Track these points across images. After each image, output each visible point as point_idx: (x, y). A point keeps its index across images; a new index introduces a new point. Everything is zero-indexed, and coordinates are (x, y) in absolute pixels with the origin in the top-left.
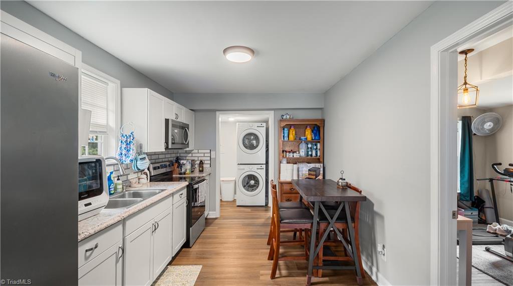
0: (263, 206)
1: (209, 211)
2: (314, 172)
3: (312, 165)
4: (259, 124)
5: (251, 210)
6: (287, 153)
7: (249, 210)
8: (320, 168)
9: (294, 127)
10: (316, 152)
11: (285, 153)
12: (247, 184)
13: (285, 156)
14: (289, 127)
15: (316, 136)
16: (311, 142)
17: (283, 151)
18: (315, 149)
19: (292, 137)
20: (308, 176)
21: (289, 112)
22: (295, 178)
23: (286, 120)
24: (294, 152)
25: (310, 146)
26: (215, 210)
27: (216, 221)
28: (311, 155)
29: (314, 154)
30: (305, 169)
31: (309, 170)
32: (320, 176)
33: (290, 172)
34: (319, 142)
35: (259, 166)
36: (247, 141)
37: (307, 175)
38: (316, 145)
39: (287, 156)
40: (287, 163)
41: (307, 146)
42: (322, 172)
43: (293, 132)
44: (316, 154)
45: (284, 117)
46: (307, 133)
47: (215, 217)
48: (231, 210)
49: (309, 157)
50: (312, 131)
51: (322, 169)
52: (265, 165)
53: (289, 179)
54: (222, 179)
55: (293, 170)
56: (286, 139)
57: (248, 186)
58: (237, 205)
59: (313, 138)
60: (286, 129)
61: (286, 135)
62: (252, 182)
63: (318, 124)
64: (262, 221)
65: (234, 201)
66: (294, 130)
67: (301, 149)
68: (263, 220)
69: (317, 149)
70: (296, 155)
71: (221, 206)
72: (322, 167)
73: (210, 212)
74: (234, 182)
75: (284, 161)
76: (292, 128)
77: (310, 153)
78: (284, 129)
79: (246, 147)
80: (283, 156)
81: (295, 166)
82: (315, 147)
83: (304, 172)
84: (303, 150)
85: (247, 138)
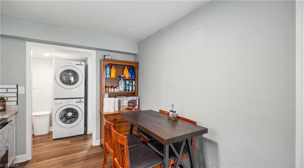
0: (82, 135)
1: (16, 155)
2: (132, 104)
3: (130, 98)
4: (78, 63)
5: (71, 142)
6: (110, 89)
7: (68, 142)
8: (136, 100)
9: (115, 67)
10: (132, 87)
11: (107, 88)
12: (64, 116)
13: (107, 91)
14: (111, 66)
15: (132, 75)
16: (128, 80)
17: (106, 87)
18: (131, 85)
19: (113, 75)
20: (127, 108)
21: (110, 53)
22: (117, 109)
23: (108, 60)
24: (114, 88)
25: (127, 83)
26: (24, 153)
27: (27, 166)
28: (129, 90)
29: (131, 89)
30: (125, 101)
31: (128, 102)
32: (136, 107)
33: (112, 105)
34: (135, 80)
35: (78, 100)
36: (64, 77)
37: (127, 106)
38: (132, 82)
39: (110, 91)
40: (109, 97)
41: (125, 83)
42: (137, 103)
43: (114, 71)
44: (132, 89)
45: (107, 57)
46: (125, 72)
47: (25, 161)
48: (46, 145)
49: (127, 91)
50: (129, 72)
51: (137, 101)
52: (84, 99)
53: (112, 111)
54: (34, 114)
55: (115, 103)
56: (108, 76)
57: (65, 118)
58: (54, 138)
59: (130, 77)
60: (108, 68)
61: (108, 73)
62: (70, 114)
63: (134, 66)
64: (84, 153)
65: (50, 133)
66: (115, 69)
67: (120, 85)
68: (86, 151)
69: (132, 85)
70: (116, 90)
71: (34, 142)
72: (138, 99)
73: (17, 157)
74: (49, 116)
75: (106, 95)
76: (113, 67)
77: (128, 88)
78: (106, 68)
79: (63, 83)
80: (106, 92)
81: (117, 99)
82: (131, 84)
83: (124, 104)
84: (122, 86)
85: (64, 75)
